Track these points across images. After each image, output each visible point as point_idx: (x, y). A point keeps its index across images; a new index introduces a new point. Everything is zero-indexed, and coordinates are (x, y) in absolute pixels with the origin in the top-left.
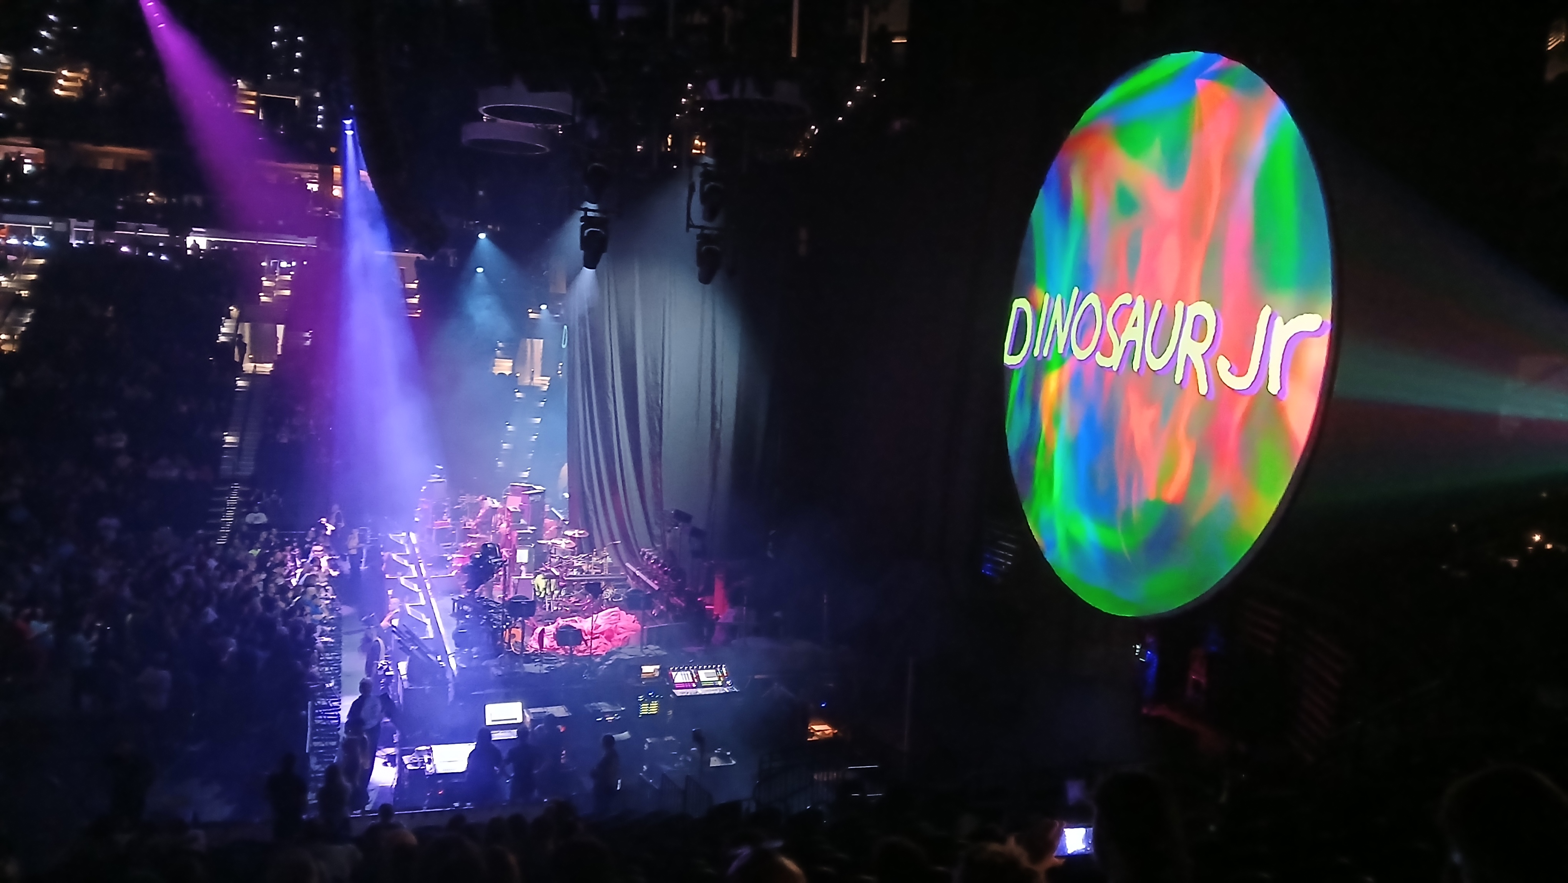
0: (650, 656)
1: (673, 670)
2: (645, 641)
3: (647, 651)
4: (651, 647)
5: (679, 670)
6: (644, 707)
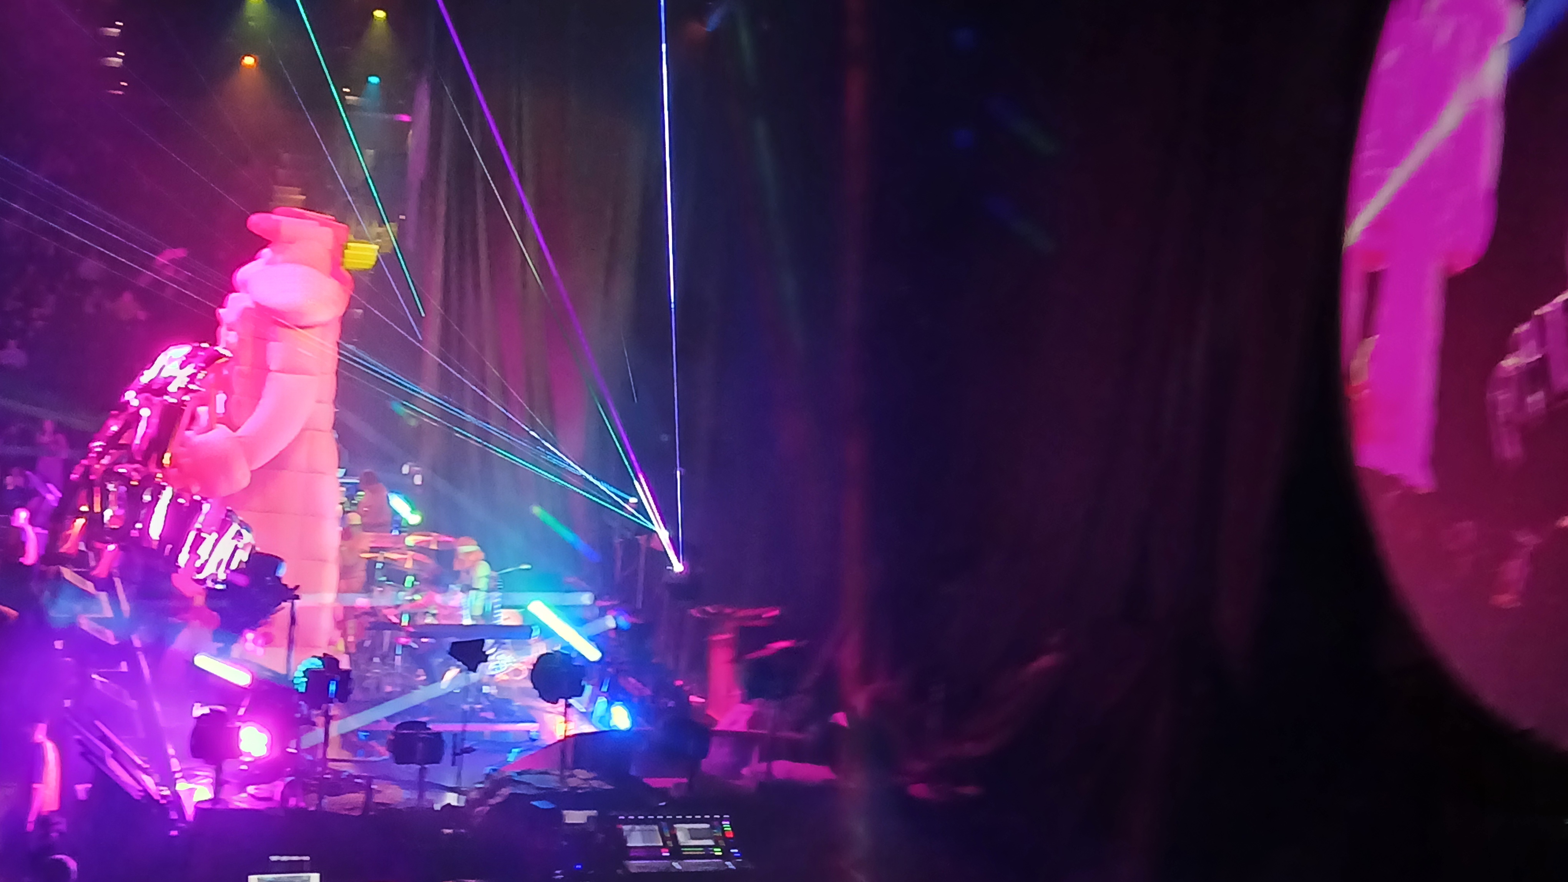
0: (580, 791)
1: (627, 822)
2: (569, 759)
3: (573, 782)
4: (582, 774)
5: (637, 822)
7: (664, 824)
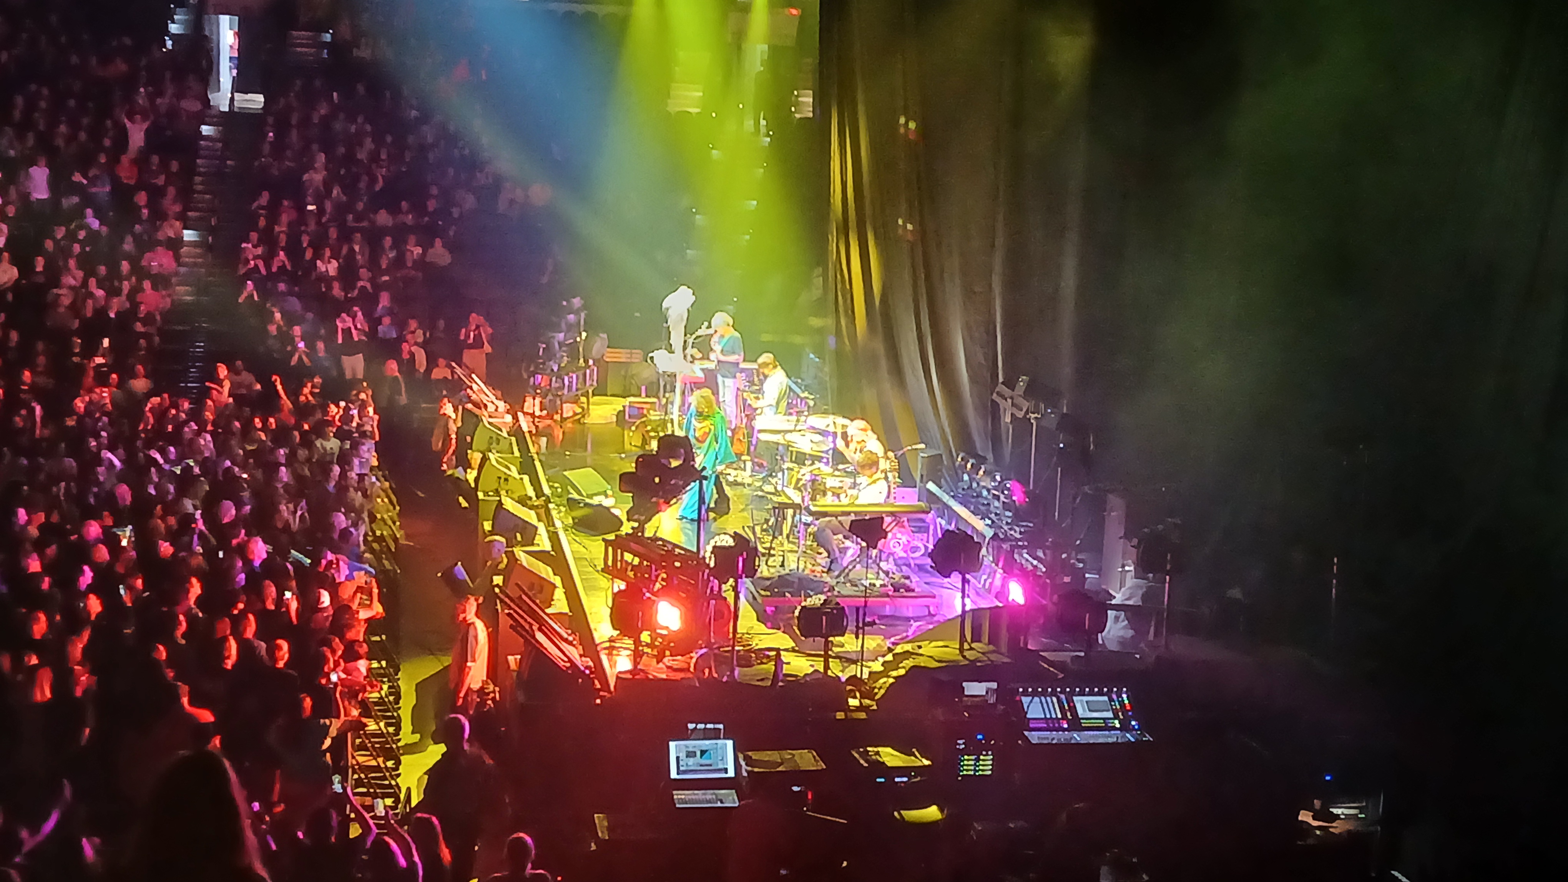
1: (1025, 693)
2: (968, 633)
3: (972, 655)
4: (980, 647)
5: (1034, 694)
6: (968, 761)
7: (1063, 696)
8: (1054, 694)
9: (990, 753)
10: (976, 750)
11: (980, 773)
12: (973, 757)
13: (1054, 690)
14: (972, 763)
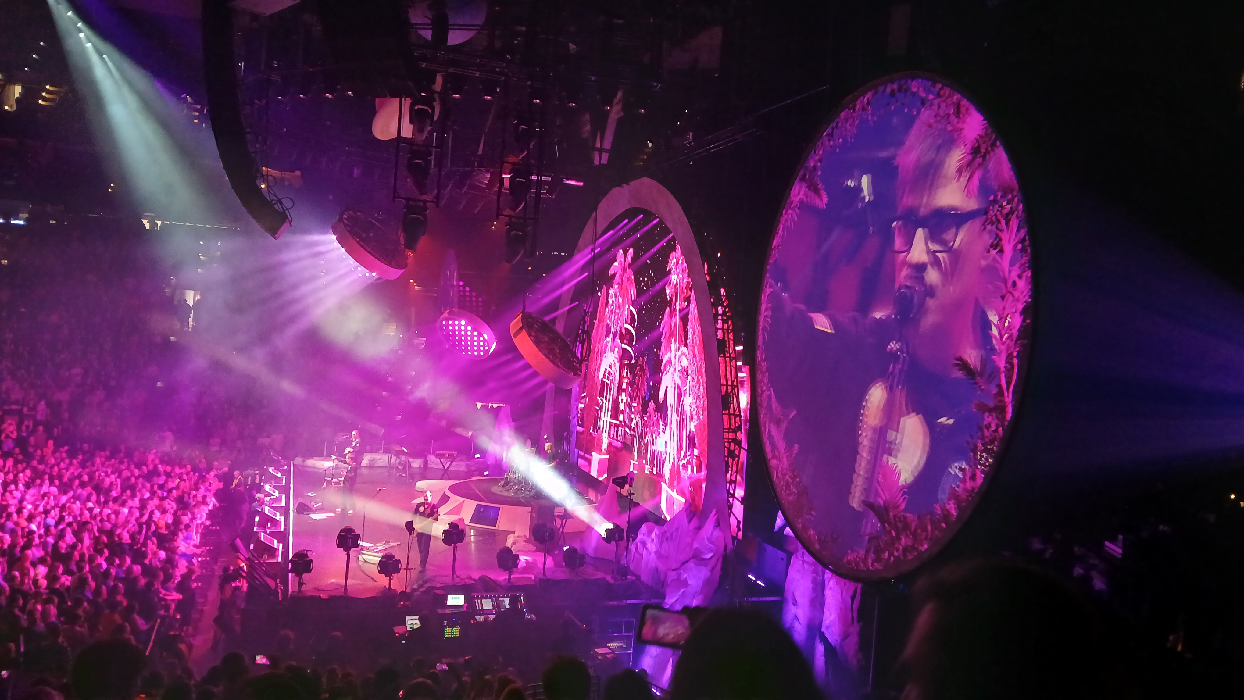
6: (448, 630)
7: (494, 599)
8: (490, 597)
9: (459, 626)
10: (452, 626)
11: (454, 636)
12: (450, 629)
13: (491, 596)
14: (451, 631)
